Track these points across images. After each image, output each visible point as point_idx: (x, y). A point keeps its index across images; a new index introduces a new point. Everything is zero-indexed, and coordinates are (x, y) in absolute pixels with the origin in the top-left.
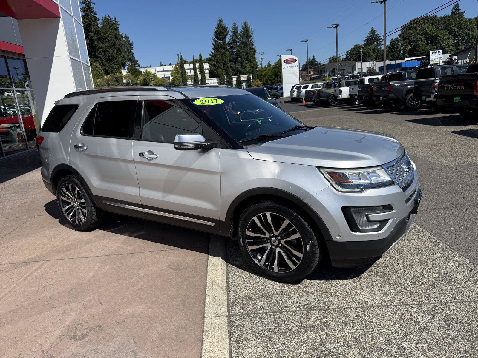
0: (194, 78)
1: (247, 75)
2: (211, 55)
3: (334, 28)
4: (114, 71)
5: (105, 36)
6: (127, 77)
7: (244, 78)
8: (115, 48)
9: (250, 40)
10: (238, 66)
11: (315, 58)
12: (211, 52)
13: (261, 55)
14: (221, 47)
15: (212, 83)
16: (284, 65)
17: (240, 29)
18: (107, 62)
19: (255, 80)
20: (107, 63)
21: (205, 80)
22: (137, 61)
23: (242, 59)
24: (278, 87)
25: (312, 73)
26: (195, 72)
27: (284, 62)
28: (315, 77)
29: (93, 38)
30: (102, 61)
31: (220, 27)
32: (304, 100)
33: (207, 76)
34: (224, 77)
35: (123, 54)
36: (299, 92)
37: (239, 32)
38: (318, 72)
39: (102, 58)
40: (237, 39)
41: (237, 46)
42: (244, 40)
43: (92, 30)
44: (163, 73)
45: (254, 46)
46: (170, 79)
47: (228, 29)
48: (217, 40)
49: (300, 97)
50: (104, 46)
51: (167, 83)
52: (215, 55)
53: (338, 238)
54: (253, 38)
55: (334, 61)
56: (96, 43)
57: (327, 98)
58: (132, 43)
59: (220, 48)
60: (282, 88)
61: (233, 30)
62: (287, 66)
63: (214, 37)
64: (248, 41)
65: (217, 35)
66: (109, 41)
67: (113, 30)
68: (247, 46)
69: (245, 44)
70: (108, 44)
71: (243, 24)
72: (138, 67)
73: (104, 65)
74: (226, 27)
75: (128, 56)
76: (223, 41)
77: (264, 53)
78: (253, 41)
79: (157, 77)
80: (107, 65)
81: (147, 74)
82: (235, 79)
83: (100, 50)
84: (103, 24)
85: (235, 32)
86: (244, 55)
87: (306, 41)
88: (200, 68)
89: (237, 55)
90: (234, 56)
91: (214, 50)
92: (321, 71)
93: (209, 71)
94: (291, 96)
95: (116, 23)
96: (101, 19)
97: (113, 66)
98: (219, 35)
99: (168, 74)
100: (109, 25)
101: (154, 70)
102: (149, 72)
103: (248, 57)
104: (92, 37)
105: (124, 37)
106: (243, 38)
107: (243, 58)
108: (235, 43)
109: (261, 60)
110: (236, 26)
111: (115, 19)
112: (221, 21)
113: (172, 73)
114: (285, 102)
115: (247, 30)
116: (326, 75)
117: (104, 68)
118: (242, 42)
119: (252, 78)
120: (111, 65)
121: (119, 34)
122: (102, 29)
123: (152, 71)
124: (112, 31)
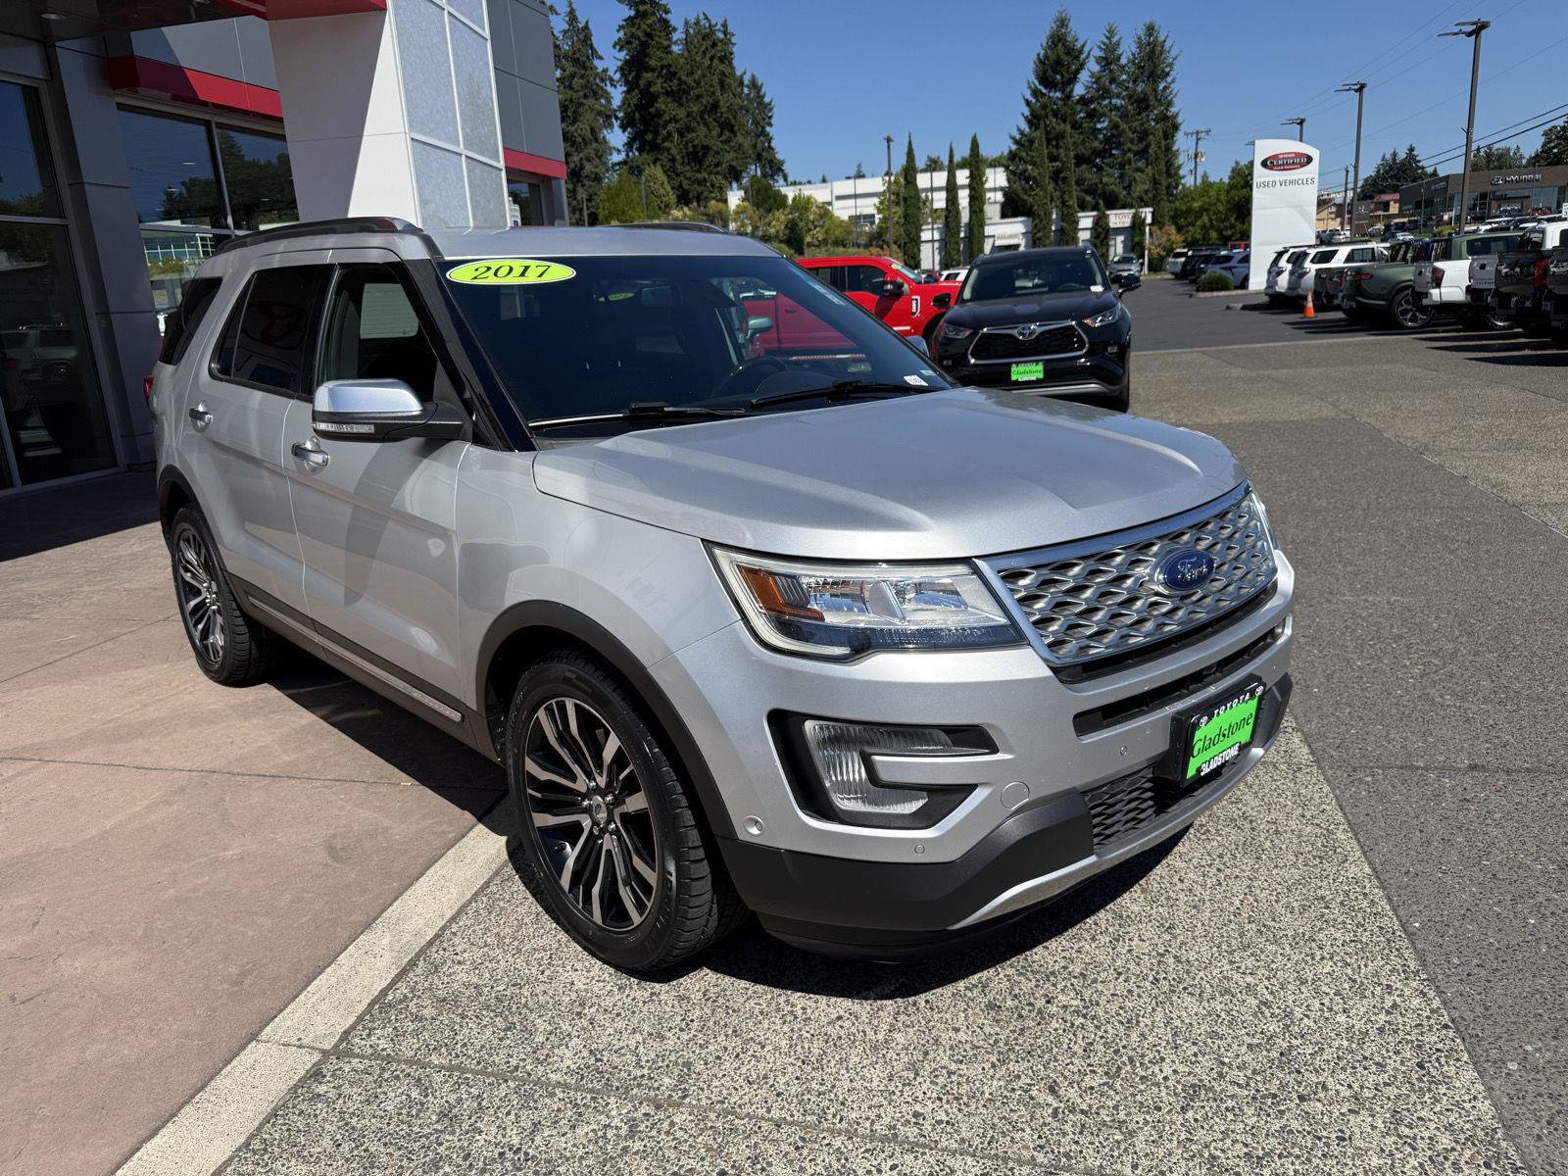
0: (947, 217)
1: (1133, 211)
2: (1017, 142)
3: (1469, 34)
4: (705, 194)
5: (690, 81)
6: (740, 211)
7: (1119, 219)
8: (715, 120)
9: (1161, 87)
10: (1110, 179)
11: (1415, 153)
12: (1019, 129)
13: (1198, 139)
14: (1055, 114)
15: (1003, 237)
16: (1260, 174)
17: (1128, 50)
18: (689, 164)
19: (1160, 229)
20: (688, 168)
21: (982, 225)
22: (782, 163)
23: (1124, 153)
24: (1230, 254)
25: (1394, 209)
26: (952, 200)
27: (1264, 164)
28: (1404, 223)
29: (651, 90)
30: (673, 160)
31: (1056, 45)
32: (1310, 305)
33: (992, 211)
34: (1051, 214)
35: (740, 138)
36: (1298, 273)
37: (1123, 61)
38: (1418, 205)
39: (674, 151)
40: (1114, 86)
41: (1111, 110)
42: (1139, 89)
43: (653, 63)
44: (851, 202)
45: (1173, 110)
46: (873, 223)
47: (1086, 50)
48: (1044, 91)
49: (1300, 292)
50: (681, 113)
51: (860, 234)
52: (1031, 142)
53: (754, 831)
54: (1173, 81)
55: (1492, 166)
56: (661, 104)
57: (1386, 300)
58: (770, 104)
59: (1050, 117)
60: (1246, 259)
61: (1102, 54)
62: (1272, 179)
63: (1033, 78)
64: (1155, 90)
65: (1044, 73)
66: (698, 97)
67: (716, 61)
68: (1147, 108)
69: (1142, 103)
70: (695, 108)
71: (1141, 32)
72: (781, 181)
73: (678, 175)
74: (1078, 45)
75: (755, 146)
76: (1063, 92)
77: (1208, 132)
78: (1171, 93)
79: (832, 215)
80: (688, 175)
81: (803, 205)
82: (1086, 221)
83: (671, 127)
84: (687, 42)
85: (1109, 60)
86: (1132, 140)
87: (1357, 87)
88: (971, 187)
89: (1108, 140)
90: (1096, 144)
91: (1030, 123)
92: (1429, 203)
93: (1005, 195)
94: (1268, 287)
95: (727, 41)
96: (681, 27)
97: (705, 180)
98: (1050, 73)
99: (868, 207)
100: (704, 47)
101: (828, 191)
102: (809, 198)
103: (1148, 147)
104: (649, 84)
105: (746, 82)
106: (1135, 81)
107: (1129, 150)
108: (1104, 99)
109: (1196, 158)
110: (1114, 40)
111: (725, 25)
112: (1063, 23)
113: (881, 203)
114: (1244, 308)
115: (1153, 52)
116: (1446, 217)
117: (677, 184)
118: (1130, 97)
119: (1149, 220)
120: (699, 176)
121: (733, 74)
122: (682, 60)
123: (820, 194)
124: (710, 66)
